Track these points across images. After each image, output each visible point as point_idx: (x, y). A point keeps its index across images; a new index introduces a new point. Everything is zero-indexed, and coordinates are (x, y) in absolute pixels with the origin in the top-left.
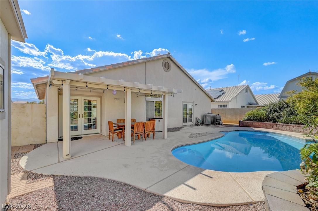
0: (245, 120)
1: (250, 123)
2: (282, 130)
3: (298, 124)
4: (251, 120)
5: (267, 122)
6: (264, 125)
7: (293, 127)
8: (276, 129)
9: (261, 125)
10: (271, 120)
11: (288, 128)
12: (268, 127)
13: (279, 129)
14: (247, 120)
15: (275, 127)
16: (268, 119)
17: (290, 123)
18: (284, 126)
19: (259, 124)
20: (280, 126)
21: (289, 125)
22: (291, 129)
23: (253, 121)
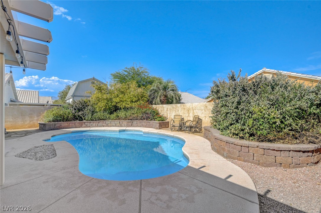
0: (50, 122)
1: (58, 124)
2: (89, 127)
3: (101, 120)
4: (58, 121)
5: (74, 121)
6: (73, 125)
7: (98, 123)
8: (85, 127)
9: (70, 125)
10: (77, 119)
11: (94, 125)
12: (78, 127)
13: (87, 126)
14: (53, 121)
15: (84, 125)
16: (75, 118)
17: (95, 119)
18: (91, 123)
19: (69, 124)
20: (88, 123)
21: (95, 121)
22: (97, 125)
23: (60, 121)
